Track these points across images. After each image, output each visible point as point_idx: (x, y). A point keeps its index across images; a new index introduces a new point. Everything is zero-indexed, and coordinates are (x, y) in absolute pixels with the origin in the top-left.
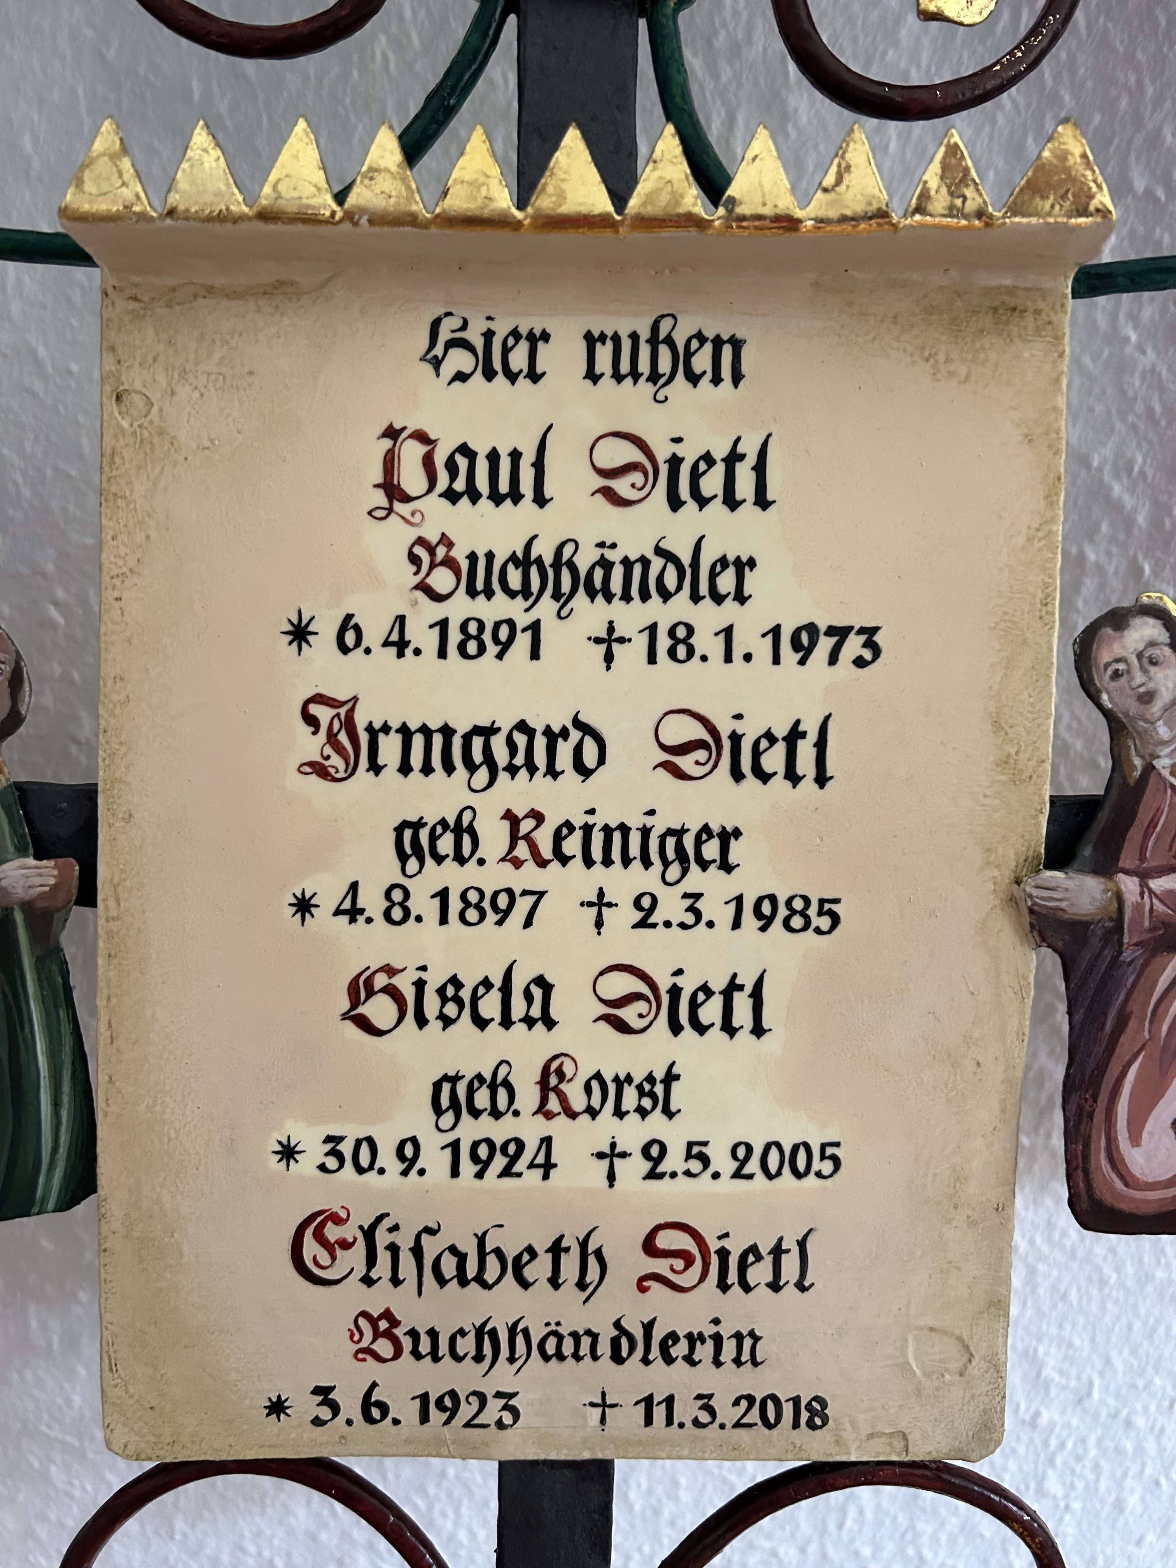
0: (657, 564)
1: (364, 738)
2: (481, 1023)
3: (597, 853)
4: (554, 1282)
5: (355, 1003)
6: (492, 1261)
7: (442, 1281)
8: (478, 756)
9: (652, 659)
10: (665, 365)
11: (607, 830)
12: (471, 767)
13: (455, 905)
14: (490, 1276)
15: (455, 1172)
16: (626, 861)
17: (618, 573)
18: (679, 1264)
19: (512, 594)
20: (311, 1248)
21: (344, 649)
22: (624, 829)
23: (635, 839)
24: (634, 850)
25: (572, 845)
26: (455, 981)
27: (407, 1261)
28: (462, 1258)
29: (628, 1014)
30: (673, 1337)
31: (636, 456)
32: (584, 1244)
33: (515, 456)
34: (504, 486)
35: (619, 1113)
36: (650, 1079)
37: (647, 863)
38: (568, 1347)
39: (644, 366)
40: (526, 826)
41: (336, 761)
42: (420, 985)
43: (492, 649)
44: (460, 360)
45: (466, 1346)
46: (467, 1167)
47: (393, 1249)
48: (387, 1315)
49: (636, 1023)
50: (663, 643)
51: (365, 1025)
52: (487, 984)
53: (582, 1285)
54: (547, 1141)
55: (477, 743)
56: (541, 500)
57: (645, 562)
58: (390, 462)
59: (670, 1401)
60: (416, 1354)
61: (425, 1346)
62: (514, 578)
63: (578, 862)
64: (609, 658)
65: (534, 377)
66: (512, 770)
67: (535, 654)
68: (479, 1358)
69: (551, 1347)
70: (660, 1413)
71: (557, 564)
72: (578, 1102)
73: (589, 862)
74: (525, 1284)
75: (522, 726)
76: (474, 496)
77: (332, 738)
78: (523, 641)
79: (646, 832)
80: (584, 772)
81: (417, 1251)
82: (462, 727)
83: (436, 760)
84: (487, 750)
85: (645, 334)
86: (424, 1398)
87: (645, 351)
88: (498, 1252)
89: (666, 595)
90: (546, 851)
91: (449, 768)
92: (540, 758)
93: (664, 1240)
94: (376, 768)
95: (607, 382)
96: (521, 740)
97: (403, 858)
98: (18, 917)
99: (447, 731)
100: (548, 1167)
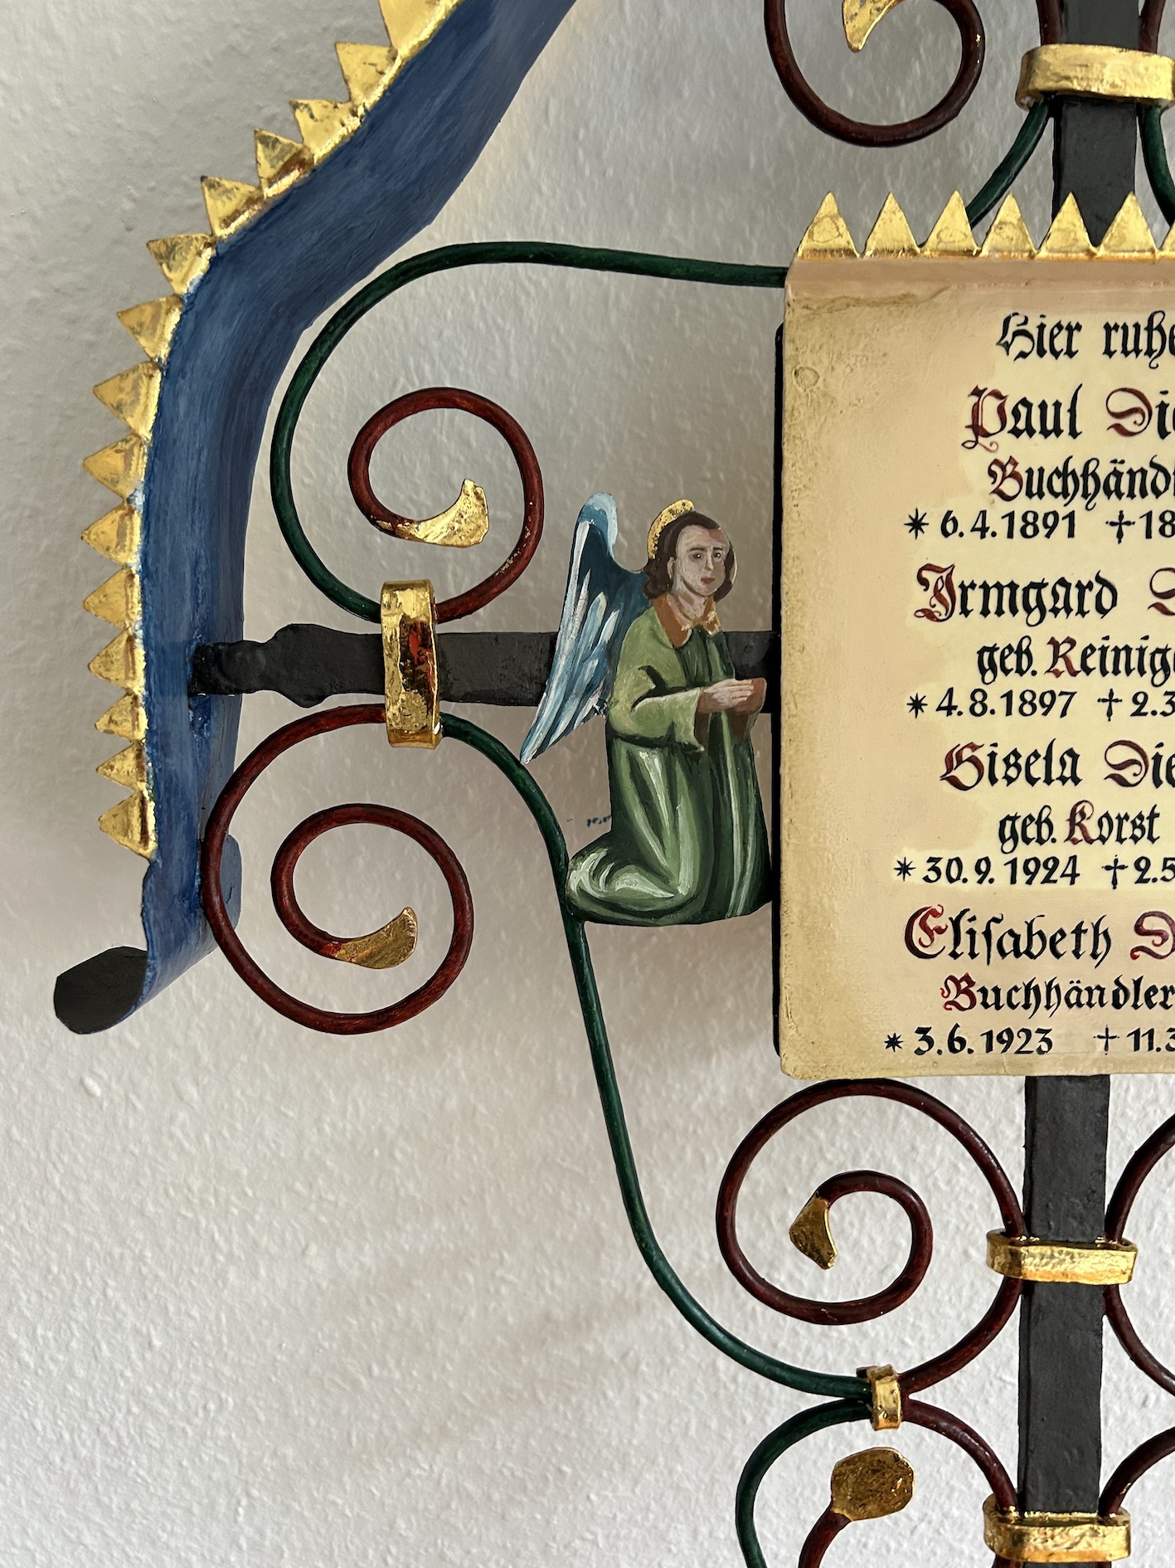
0: (1151, 473)
1: (958, 592)
2: (1032, 781)
3: (1109, 666)
4: (1077, 954)
5: (950, 769)
6: (1036, 940)
7: (1003, 954)
8: (1033, 603)
9: (1149, 535)
10: (1157, 344)
11: (1117, 650)
12: (1029, 610)
13: (1016, 702)
14: (1035, 951)
15: (1013, 881)
16: (1128, 671)
17: (1125, 479)
18: (1158, 940)
19: (1056, 495)
20: (918, 933)
21: (946, 534)
22: (1128, 649)
23: (1135, 656)
24: (1134, 664)
25: (1093, 661)
26: (1016, 753)
27: (980, 940)
28: (1017, 938)
29: (1127, 774)
30: (1154, 989)
31: (1138, 403)
32: (1096, 928)
33: (1057, 405)
34: (1050, 425)
35: (1120, 840)
36: (1140, 817)
37: (1142, 672)
38: (1084, 998)
39: (1143, 345)
40: (1064, 649)
41: (940, 608)
42: (992, 756)
43: (1043, 531)
44: (1022, 344)
45: (1018, 998)
46: (1021, 877)
47: (972, 933)
48: (967, 978)
49: (1132, 780)
50: (1156, 524)
51: (956, 783)
52: (1036, 755)
53: (1094, 955)
54: (1073, 859)
55: (1033, 593)
56: (1074, 433)
57: (1143, 472)
58: (976, 411)
59: (1151, 1033)
60: (985, 1005)
61: (991, 999)
62: (1057, 485)
63: (1097, 672)
64: (1120, 535)
65: (1071, 353)
66: (1055, 611)
67: (1071, 534)
68: (1027, 1006)
69: (1073, 999)
70: (1144, 1041)
71: (1085, 475)
72: (1094, 833)
73: (1104, 672)
74: (1057, 955)
75: (1062, 582)
76: (1030, 431)
77: (937, 593)
78: (1063, 525)
79: (1142, 651)
80: (1102, 611)
81: (987, 934)
82: (1023, 584)
83: (1006, 606)
84: (1039, 598)
85: (1144, 324)
86: (990, 1034)
87: (1144, 336)
88: (1040, 933)
89: (1157, 493)
90: (1077, 666)
91: (1014, 611)
92: (1074, 603)
93: (1148, 924)
94: (965, 612)
95: (1118, 356)
96: (1061, 591)
97: (983, 671)
98: (724, 718)
99: (1013, 586)
100: (1074, 876)
